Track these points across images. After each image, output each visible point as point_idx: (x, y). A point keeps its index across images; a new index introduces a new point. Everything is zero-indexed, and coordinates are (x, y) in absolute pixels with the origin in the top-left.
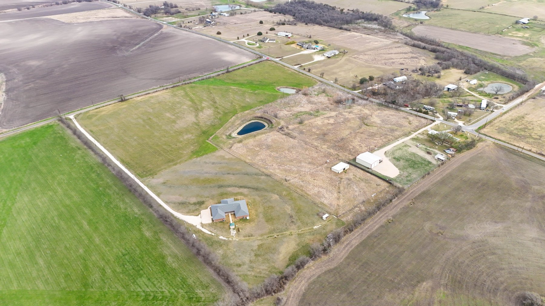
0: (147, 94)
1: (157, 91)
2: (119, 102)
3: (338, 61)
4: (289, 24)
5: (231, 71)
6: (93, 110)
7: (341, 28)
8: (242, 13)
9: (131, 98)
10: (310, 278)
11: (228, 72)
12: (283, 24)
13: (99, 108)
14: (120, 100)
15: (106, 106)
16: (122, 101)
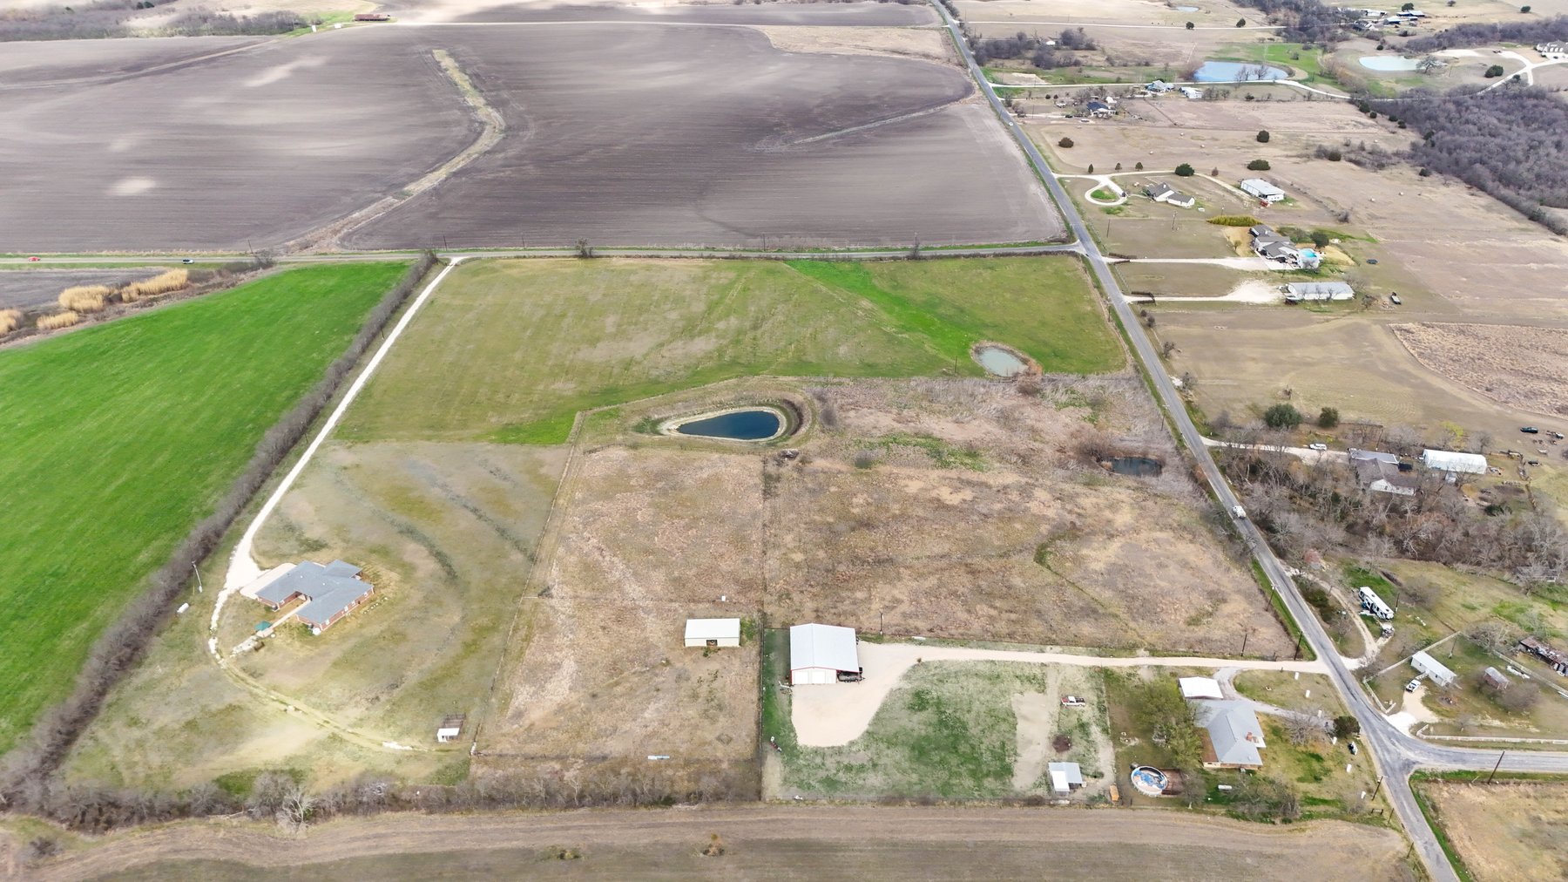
0: (651, 257)
1: (680, 257)
2: (575, 256)
3: (1311, 322)
4: (1357, 163)
5: (925, 258)
6: (508, 258)
7: (1534, 217)
8: (1252, 98)
9: (608, 256)
10: (176, 851)
11: (914, 257)
12: (1334, 157)
13: (525, 257)
14: (579, 252)
15: (541, 257)
16: (584, 256)
